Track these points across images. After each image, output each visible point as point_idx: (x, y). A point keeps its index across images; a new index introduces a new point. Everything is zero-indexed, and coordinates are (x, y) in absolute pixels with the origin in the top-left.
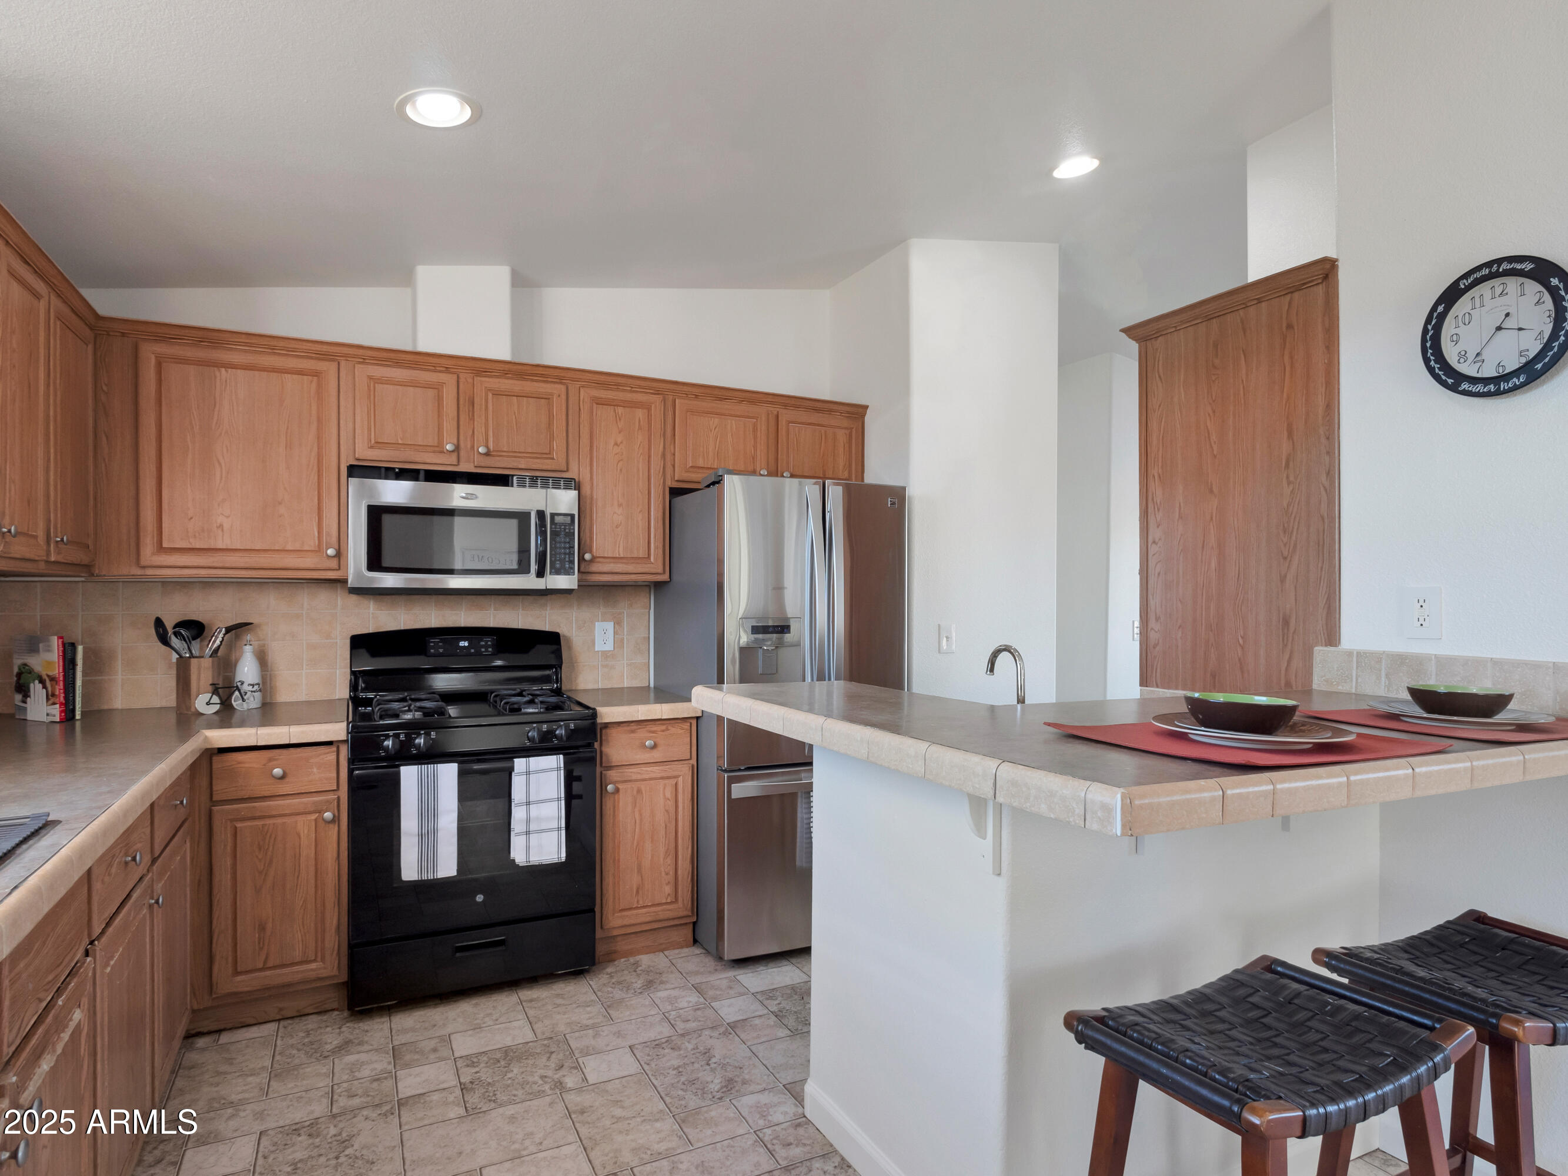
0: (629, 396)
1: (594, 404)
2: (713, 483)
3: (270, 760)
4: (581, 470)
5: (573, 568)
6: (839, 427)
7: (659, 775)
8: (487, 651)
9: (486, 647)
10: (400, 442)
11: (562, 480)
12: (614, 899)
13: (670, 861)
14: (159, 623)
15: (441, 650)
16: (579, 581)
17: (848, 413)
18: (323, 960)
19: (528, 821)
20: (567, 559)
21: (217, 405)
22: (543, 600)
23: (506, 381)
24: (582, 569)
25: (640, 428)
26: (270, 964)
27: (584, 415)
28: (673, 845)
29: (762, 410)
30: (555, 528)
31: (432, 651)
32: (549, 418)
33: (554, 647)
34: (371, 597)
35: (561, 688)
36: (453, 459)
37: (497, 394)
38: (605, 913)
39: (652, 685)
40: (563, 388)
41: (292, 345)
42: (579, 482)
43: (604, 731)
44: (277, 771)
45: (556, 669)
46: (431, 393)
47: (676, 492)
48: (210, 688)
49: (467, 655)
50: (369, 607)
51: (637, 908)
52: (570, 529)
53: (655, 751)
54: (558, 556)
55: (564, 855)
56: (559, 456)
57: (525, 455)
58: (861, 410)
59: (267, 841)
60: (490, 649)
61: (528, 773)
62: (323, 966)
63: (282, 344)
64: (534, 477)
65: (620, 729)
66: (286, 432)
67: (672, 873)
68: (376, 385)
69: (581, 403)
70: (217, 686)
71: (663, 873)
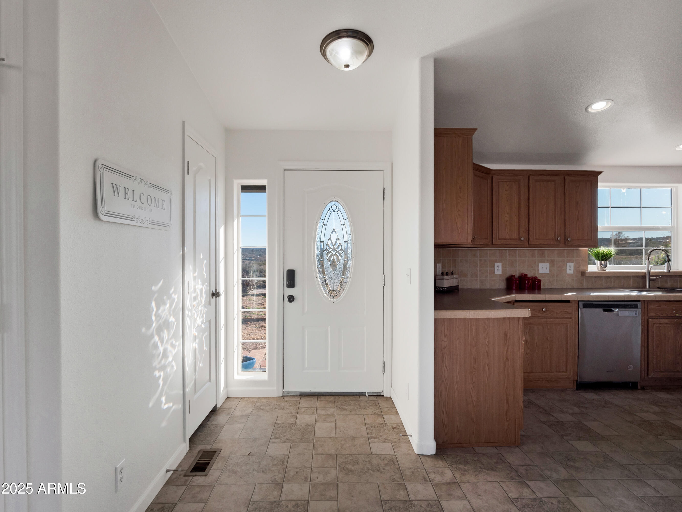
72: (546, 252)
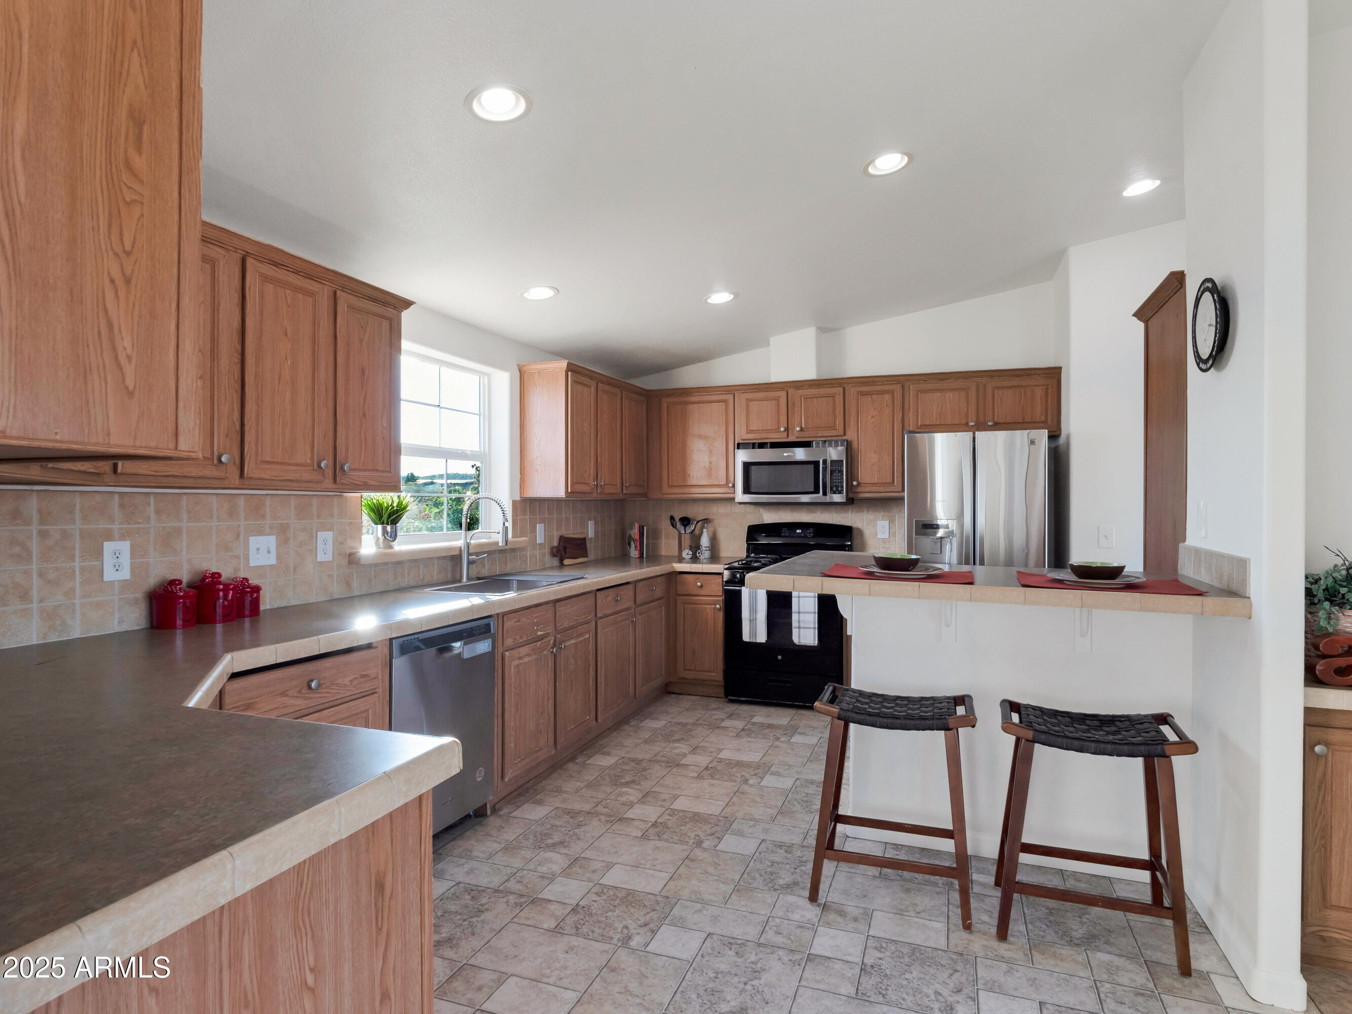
0: (880, 388)
1: (860, 396)
3: (697, 579)
4: (851, 435)
5: (843, 491)
6: (1037, 386)
8: (809, 535)
9: (810, 533)
10: (760, 429)
11: (839, 441)
14: (672, 518)
15: (787, 534)
16: (846, 497)
17: (1047, 374)
19: (799, 621)
20: (839, 486)
23: (812, 390)
24: (849, 491)
25: (887, 405)
26: (697, 669)
27: (854, 403)
29: (973, 383)
30: (833, 468)
31: (783, 534)
32: (834, 407)
36: (785, 434)
37: (806, 398)
40: (842, 389)
41: (715, 389)
42: (851, 441)
44: (699, 584)
46: (774, 402)
48: (689, 547)
49: (799, 537)
52: (841, 468)
54: (835, 484)
55: (817, 642)
56: (840, 427)
57: (821, 429)
58: (1057, 371)
59: (696, 615)
60: (811, 535)
61: (799, 597)
63: (711, 389)
64: (824, 441)
66: (713, 430)
68: (750, 402)
69: (852, 396)
70: (692, 546)
72: (268, 501)
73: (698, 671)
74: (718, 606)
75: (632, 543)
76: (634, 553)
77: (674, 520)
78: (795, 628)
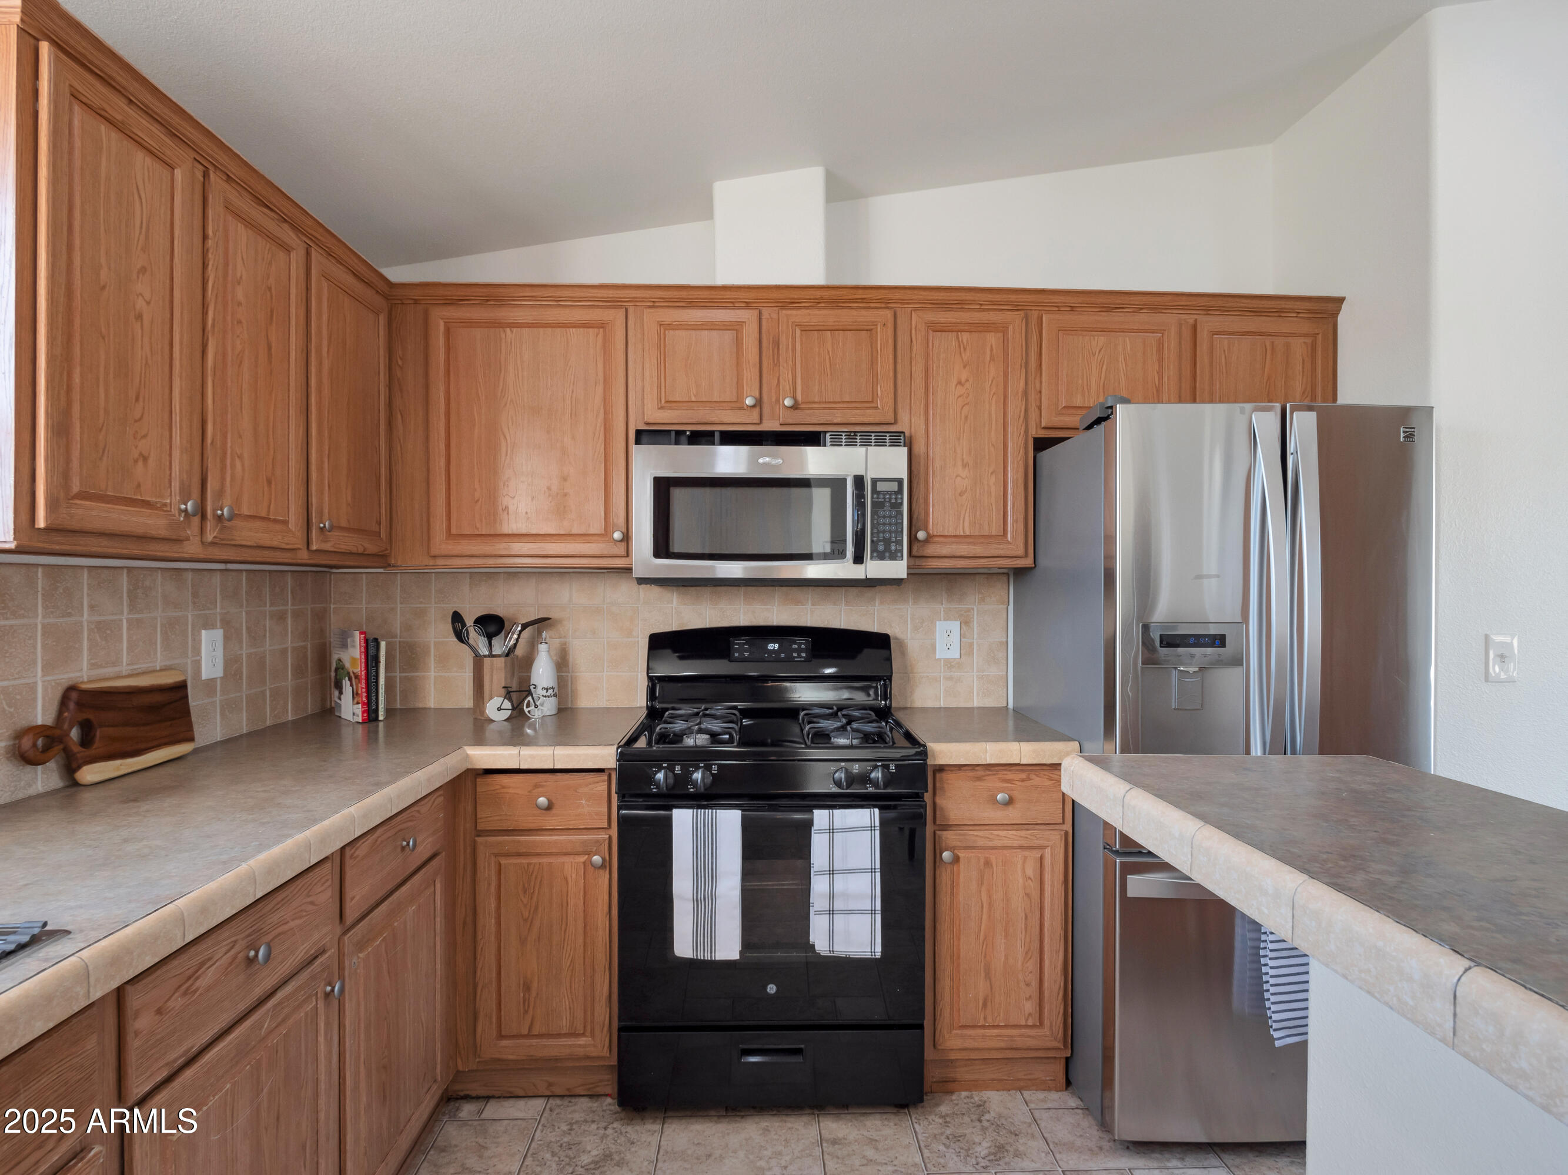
0: (977, 317)
1: (931, 332)
2: (1099, 421)
3: (536, 786)
4: (913, 421)
5: (901, 551)
6: (1292, 335)
7: (1016, 843)
8: (799, 656)
9: (799, 651)
10: (693, 399)
11: (888, 435)
12: (952, 1009)
13: (1032, 965)
14: (457, 618)
15: (746, 654)
16: (909, 568)
17: (1310, 311)
18: (593, 1035)
19: (832, 897)
20: (894, 539)
21: (503, 371)
22: (869, 593)
23: (817, 312)
24: (914, 552)
25: (992, 358)
26: (535, 1032)
27: (918, 348)
28: (1036, 944)
29: (1170, 320)
30: (878, 498)
31: (736, 655)
32: (872, 356)
33: (883, 653)
34: (675, 588)
35: (890, 708)
36: (754, 416)
37: (806, 329)
38: (939, 1027)
39: (1011, 706)
40: (889, 314)
41: (578, 293)
42: (911, 437)
43: (938, 775)
44: (542, 801)
45: (884, 681)
46: (730, 337)
47: (1042, 444)
48: (503, 692)
49: (775, 661)
50: (673, 601)
51: (983, 1027)
52: (896, 499)
53: (1010, 808)
54: (881, 535)
55: (879, 949)
56: (884, 401)
57: (841, 405)
58: (1330, 306)
59: (532, 883)
60: (803, 655)
61: (831, 831)
62: (592, 1043)
63: (567, 293)
64: (851, 432)
65: (962, 774)
66: (571, 397)
67: (1035, 983)
68: (667, 332)
69: (913, 332)
70: (510, 689)
71: (1022, 984)
73: (540, 1036)
74: (597, 859)
75: (346, 683)
76: (350, 709)
77: (464, 625)
78: (819, 913)
